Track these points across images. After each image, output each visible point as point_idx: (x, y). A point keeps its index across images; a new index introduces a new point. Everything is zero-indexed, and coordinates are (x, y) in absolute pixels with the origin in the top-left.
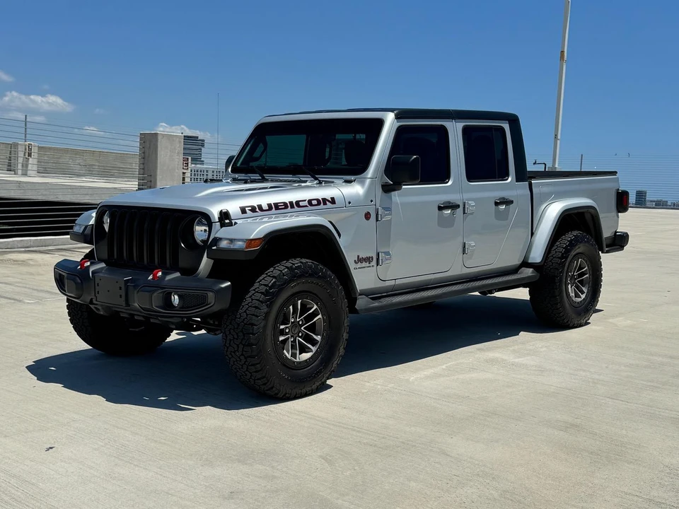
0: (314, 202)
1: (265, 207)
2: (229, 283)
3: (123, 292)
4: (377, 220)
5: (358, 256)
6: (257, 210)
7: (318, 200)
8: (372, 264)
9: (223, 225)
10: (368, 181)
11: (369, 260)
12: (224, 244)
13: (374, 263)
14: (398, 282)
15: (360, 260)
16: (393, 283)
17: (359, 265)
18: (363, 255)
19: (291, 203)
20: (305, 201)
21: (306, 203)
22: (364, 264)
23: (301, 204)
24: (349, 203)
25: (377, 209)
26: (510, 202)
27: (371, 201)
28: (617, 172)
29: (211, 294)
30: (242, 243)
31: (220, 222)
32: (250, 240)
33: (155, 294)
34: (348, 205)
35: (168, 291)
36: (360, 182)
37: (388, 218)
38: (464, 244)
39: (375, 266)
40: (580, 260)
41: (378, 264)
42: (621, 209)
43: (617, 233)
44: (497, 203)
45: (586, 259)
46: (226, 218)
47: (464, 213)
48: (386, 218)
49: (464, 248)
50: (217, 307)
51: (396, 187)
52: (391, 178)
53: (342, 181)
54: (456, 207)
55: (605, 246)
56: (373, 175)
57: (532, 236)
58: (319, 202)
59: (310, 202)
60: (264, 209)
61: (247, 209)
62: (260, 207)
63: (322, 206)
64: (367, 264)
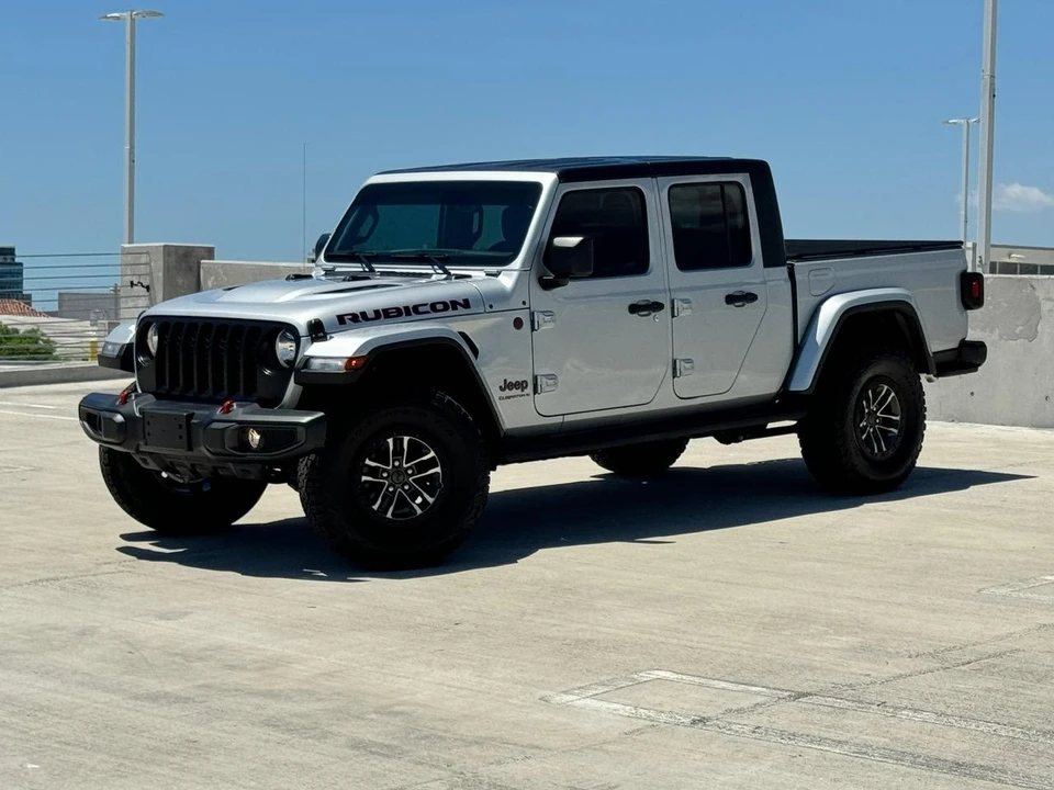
0: (440, 307)
1: (371, 315)
2: (322, 414)
3: (183, 432)
4: (533, 329)
5: (505, 380)
6: (361, 319)
7: (444, 303)
8: (526, 391)
9: (313, 340)
10: (516, 274)
11: (521, 385)
12: (316, 365)
13: (530, 389)
14: (568, 419)
15: (508, 386)
16: (559, 420)
17: (507, 393)
18: (512, 379)
19: (407, 308)
20: (426, 305)
21: (428, 308)
22: (515, 392)
23: (421, 309)
24: (491, 306)
25: (532, 314)
26: (751, 297)
27: (524, 303)
28: (962, 243)
29: (300, 429)
30: (340, 363)
31: (310, 335)
32: (351, 359)
33: (228, 433)
34: (488, 309)
35: (244, 427)
36: (507, 275)
37: (550, 326)
38: (674, 362)
39: (532, 394)
40: (886, 387)
41: (535, 391)
42: (970, 304)
43: (963, 343)
44: (730, 299)
45: (892, 385)
46: (318, 331)
47: (673, 316)
48: (546, 326)
49: (674, 369)
50: (310, 446)
51: (560, 280)
52: (554, 269)
53: (483, 274)
54: (658, 306)
55: (932, 365)
56: (523, 265)
57: (798, 349)
58: (446, 306)
59: (433, 306)
60: (369, 317)
61: (346, 318)
62: (364, 314)
63: (450, 312)
64: (519, 392)
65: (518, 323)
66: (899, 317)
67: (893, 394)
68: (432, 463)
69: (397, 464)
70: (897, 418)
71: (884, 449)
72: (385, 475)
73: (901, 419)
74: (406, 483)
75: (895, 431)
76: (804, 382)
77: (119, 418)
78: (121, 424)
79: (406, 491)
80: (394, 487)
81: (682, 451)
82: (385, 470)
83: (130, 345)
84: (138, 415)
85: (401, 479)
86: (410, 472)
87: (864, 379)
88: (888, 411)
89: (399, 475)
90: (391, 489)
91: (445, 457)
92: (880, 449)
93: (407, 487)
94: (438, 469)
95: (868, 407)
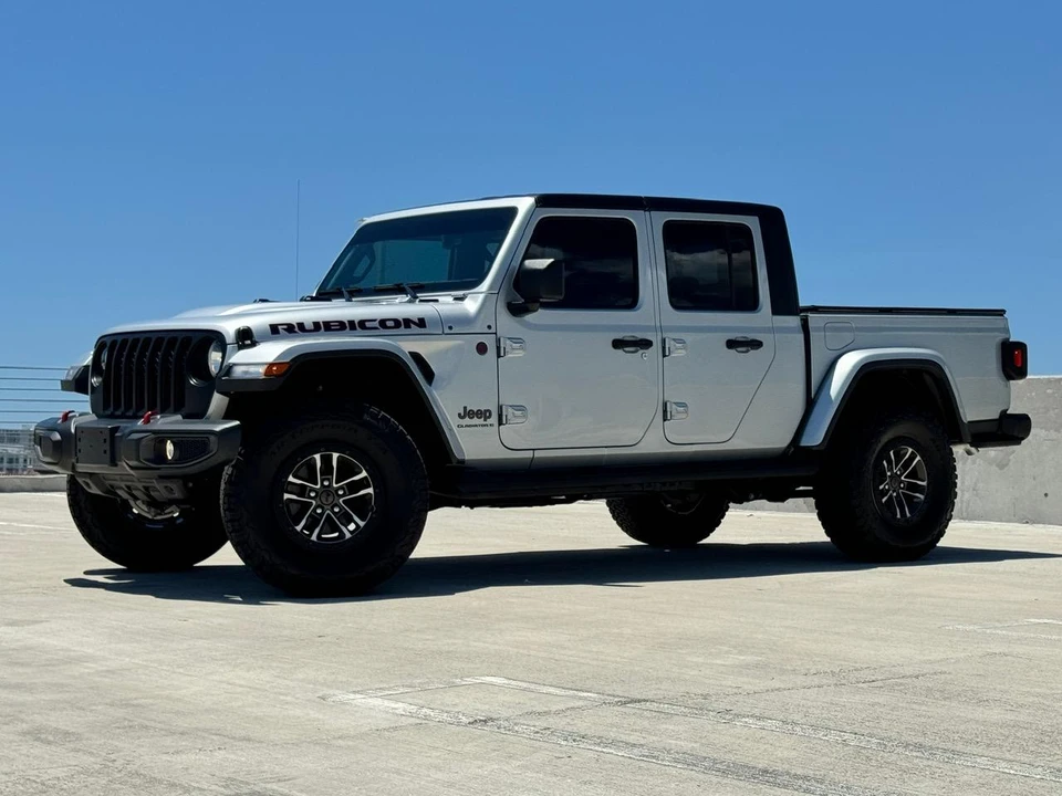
0: (389, 324)
1: (309, 326)
2: (238, 423)
3: (107, 447)
4: (499, 356)
5: (465, 408)
6: (296, 329)
7: (396, 321)
8: (489, 421)
9: (241, 347)
10: (482, 296)
11: (485, 414)
12: (238, 372)
13: (494, 420)
14: (538, 454)
15: (468, 414)
16: (529, 454)
17: (467, 421)
18: (473, 406)
19: (352, 323)
20: (375, 320)
21: (376, 324)
22: (476, 421)
23: (367, 324)
24: (450, 328)
25: (498, 341)
26: (757, 344)
27: (489, 327)
28: (1004, 311)
29: (212, 438)
30: (262, 370)
31: (237, 343)
32: (271, 365)
33: (144, 442)
34: (447, 331)
35: (161, 437)
36: (473, 298)
37: (520, 354)
38: (665, 405)
39: (496, 424)
40: (910, 450)
41: (500, 423)
42: (1013, 374)
43: (1004, 414)
44: (731, 344)
45: (919, 448)
46: (246, 338)
47: (664, 356)
48: (514, 354)
49: (665, 411)
50: (222, 457)
51: (530, 306)
52: (524, 294)
53: (450, 299)
54: (646, 344)
55: (966, 433)
56: (491, 287)
57: (810, 403)
58: (397, 323)
59: (383, 323)
60: (307, 328)
61: (280, 327)
62: (301, 326)
63: (402, 330)
64: (481, 421)
65: (482, 348)
66: (927, 378)
67: (918, 458)
68: (363, 484)
69: (326, 483)
70: (924, 483)
71: (908, 515)
72: (313, 494)
73: (928, 484)
74: (336, 505)
75: (922, 497)
76: (816, 437)
77: (57, 437)
78: (58, 442)
79: (335, 513)
80: (323, 508)
81: (717, 525)
82: (312, 490)
83: (87, 367)
84: (73, 431)
85: (330, 499)
86: (341, 492)
87: (885, 439)
88: (913, 475)
89: (329, 495)
90: (319, 511)
91: (377, 478)
92: (903, 514)
93: (336, 510)
94: (370, 490)
95: (891, 470)
